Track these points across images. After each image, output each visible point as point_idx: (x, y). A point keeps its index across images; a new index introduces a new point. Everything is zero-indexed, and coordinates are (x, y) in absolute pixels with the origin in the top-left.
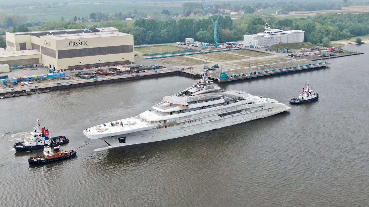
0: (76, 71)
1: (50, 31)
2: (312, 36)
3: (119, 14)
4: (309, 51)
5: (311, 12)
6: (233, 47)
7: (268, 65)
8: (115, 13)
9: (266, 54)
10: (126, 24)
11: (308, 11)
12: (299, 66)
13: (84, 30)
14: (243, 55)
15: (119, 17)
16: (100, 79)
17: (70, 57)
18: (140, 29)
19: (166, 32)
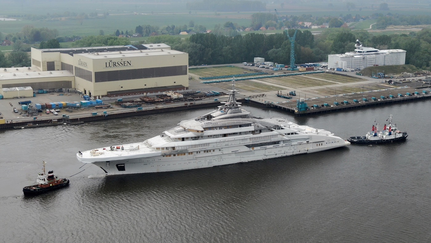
0: (116, 98)
1: (87, 49)
2: (416, 57)
3: (171, 27)
4: (412, 77)
5: (415, 26)
6: (314, 69)
7: (359, 93)
8: (167, 26)
9: (357, 79)
10: (180, 39)
11: (410, 26)
12: (399, 96)
13: (128, 46)
14: (327, 80)
15: (171, 31)
16: (145, 108)
17: (109, 80)
18: (196, 46)
19: (230, 49)
